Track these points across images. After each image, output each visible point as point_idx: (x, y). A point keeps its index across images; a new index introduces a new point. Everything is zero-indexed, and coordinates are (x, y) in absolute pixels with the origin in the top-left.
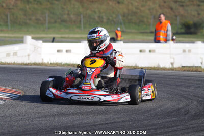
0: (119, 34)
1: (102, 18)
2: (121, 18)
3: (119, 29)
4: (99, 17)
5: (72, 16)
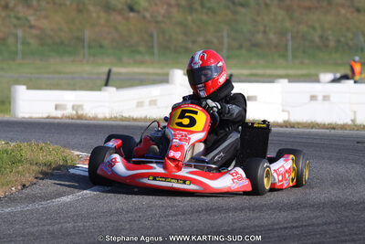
0: (357, 68)
1: (327, 39)
2: (361, 38)
3: (357, 58)
4: (321, 37)
5: (272, 36)
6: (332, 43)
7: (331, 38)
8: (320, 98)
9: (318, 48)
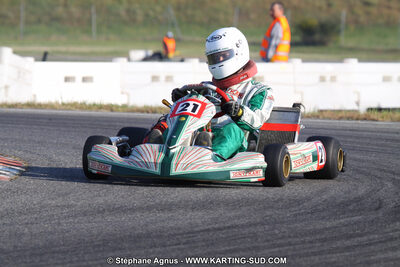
0: (171, 44)
1: (134, 13)
2: (172, 12)
3: (170, 34)
4: (128, 11)
5: (74, 9)
7: (138, 11)
8: (162, 78)
9: (124, 22)
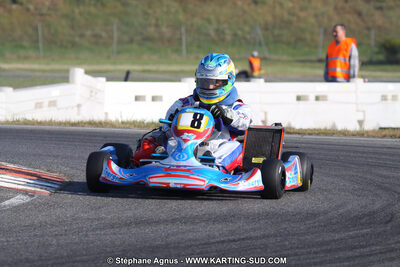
0: (256, 63)
1: (223, 33)
2: (259, 32)
3: (256, 54)
4: (217, 31)
5: (164, 29)
6: (229, 38)
7: (227, 32)
9: (213, 42)
